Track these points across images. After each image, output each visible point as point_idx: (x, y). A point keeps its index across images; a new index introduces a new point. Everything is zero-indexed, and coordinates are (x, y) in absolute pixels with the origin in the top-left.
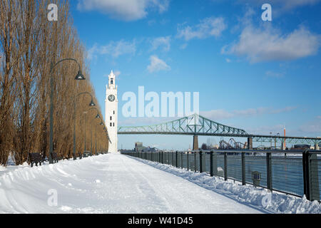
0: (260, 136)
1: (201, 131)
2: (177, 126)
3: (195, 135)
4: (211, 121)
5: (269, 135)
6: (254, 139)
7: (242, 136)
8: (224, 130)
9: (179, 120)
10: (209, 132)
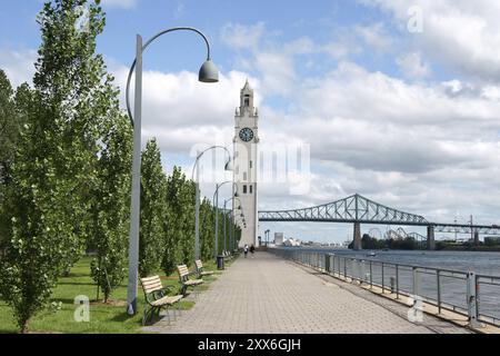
0: (445, 225)
1: (365, 218)
2: (331, 211)
3: (357, 222)
4: (378, 205)
5: (453, 223)
6: (436, 229)
7: (420, 224)
8: (395, 217)
9: (335, 203)
10: (375, 219)
